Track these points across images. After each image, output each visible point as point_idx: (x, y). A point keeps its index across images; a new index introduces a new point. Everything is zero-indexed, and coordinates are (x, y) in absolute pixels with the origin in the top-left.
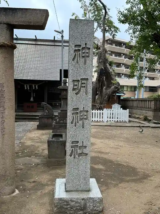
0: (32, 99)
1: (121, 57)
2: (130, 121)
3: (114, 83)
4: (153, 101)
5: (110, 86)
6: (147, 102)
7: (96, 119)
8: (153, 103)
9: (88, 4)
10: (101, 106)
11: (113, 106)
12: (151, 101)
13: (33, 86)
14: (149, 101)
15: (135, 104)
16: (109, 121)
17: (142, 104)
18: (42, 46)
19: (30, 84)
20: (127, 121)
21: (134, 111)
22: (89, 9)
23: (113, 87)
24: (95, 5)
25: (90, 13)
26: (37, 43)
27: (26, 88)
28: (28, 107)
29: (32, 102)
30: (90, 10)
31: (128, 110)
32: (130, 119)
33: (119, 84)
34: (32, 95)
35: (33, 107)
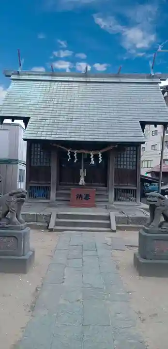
0: (82, 181)
26: (88, 80)
28: (79, 196)
29: (82, 186)
34: (83, 173)
35: (87, 197)
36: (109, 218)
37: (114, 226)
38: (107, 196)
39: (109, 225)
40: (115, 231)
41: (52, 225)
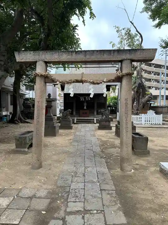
0: (85, 108)
1: (151, 74)
2: (163, 124)
3: (147, 94)
5: (145, 96)
9: (124, 34)
10: (137, 112)
11: (148, 111)
13: (87, 98)
16: (146, 123)
18: (91, 68)
19: (85, 97)
22: (124, 37)
23: (147, 97)
24: (129, 34)
25: (125, 41)
26: (87, 66)
27: (81, 100)
28: (83, 113)
29: (85, 110)
30: (125, 39)
31: (162, 115)
33: (152, 94)
34: (85, 104)
35: (86, 113)
36: (94, 120)
37: (95, 122)
38: (94, 113)
39: (94, 122)
40: (95, 123)
41: (75, 122)
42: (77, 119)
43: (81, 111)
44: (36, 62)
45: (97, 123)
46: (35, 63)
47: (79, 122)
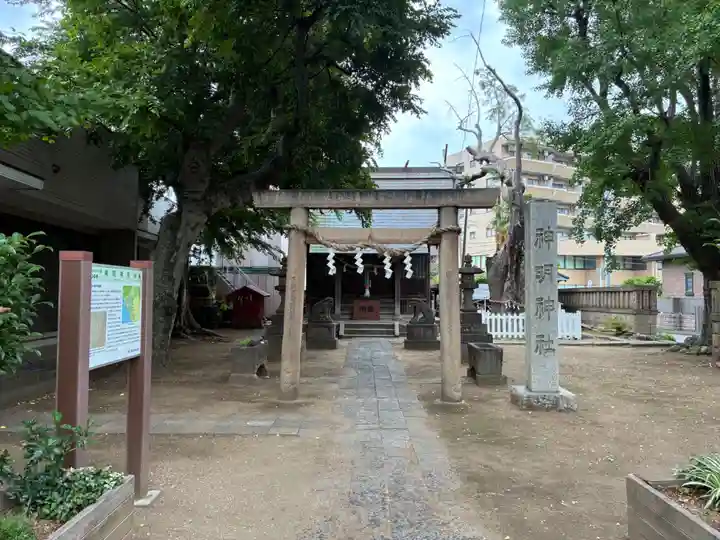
0: (368, 293)
2: (583, 337)
4: (635, 293)
6: (621, 294)
7: (510, 334)
8: (634, 296)
12: (629, 292)
14: (624, 292)
15: (594, 299)
17: (609, 300)
20: (579, 336)
21: (592, 316)
28: (363, 308)
29: (367, 298)
31: (579, 313)
32: (585, 333)
35: (371, 309)
36: (393, 326)
37: (397, 332)
38: (393, 309)
39: (394, 333)
40: (397, 337)
41: (342, 333)
42: (346, 326)
43: (357, 304)
44: (290, 209)
45: (401, 335)
46: (287, 211)
47: (352, 333)
